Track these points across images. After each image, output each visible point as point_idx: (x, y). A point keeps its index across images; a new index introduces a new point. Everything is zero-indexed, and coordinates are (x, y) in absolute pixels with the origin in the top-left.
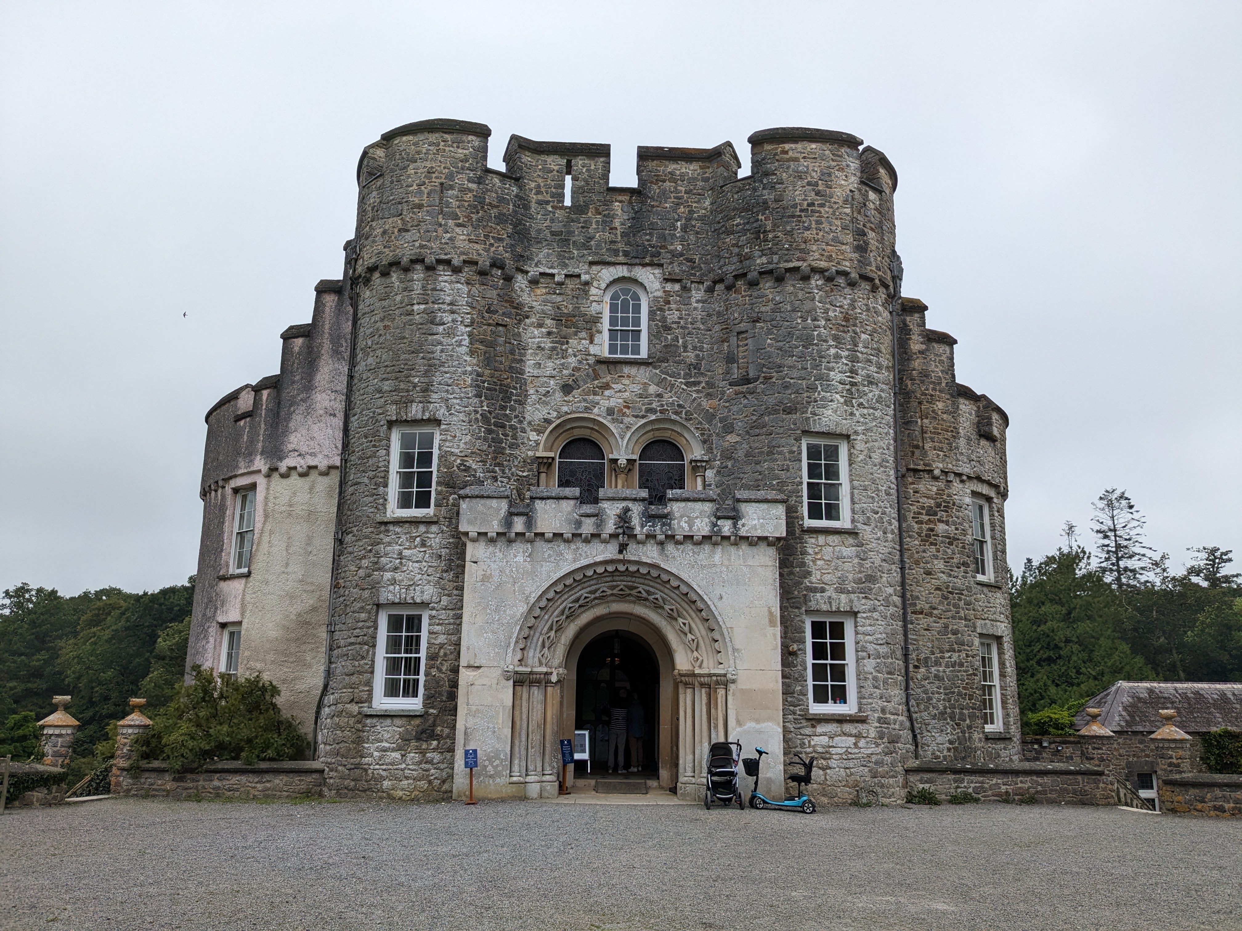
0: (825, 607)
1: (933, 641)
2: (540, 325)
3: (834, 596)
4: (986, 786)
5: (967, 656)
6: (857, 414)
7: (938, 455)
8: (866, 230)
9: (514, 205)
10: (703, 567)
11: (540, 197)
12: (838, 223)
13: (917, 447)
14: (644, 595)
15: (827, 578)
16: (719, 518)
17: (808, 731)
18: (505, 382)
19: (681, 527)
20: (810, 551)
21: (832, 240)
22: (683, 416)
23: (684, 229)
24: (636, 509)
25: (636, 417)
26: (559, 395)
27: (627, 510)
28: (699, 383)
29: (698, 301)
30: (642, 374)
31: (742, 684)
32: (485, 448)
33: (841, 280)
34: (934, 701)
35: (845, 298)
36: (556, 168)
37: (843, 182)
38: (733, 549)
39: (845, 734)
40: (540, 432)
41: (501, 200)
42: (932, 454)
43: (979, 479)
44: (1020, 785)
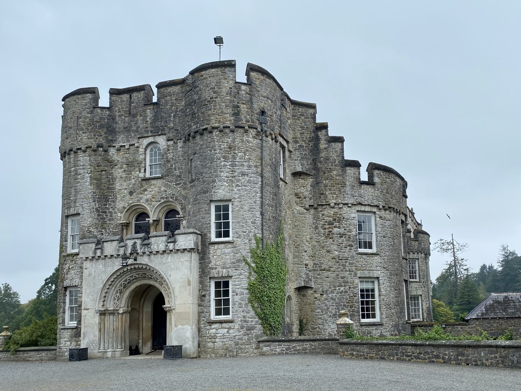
0: (216, 276)
1: (330, 282)
2: (122, 168)
3: (220, 270)
4: (291, 347)
5: (350, 288)
6: (235, 190)
7: (333, 197)
8: (239, 105)
9: (108, 120)
10: (164, 263)
11: (120, 114)
12: (224, 104)
13: (322, 194)
14: (150, 276)
15: (218, 263)
16: (168, 243)
17: (208, 327)
18: (106, 194)
19: (154, 248)
20: (212, 252)
21: (221, 113)
22: (174, 199)
23: (174, 116)
24: (139, 242)
25: (157, 201)
26: (128, 196)
27: (135, 243)
28: (181, 183)
29: (180, 148)
30: (159, 183)
31: (177, 311)
32: (97, 222)
33: (227, 130)
34: (330, 309)
35: (229, 138)
36: (126, 100)
37: (226, 85)
38: (175, 255)
39: (223, 328)
40: (121, 213)
41: (101, 118)
42: (330, 196)
43: (360, 204)
44: (305, 346)
